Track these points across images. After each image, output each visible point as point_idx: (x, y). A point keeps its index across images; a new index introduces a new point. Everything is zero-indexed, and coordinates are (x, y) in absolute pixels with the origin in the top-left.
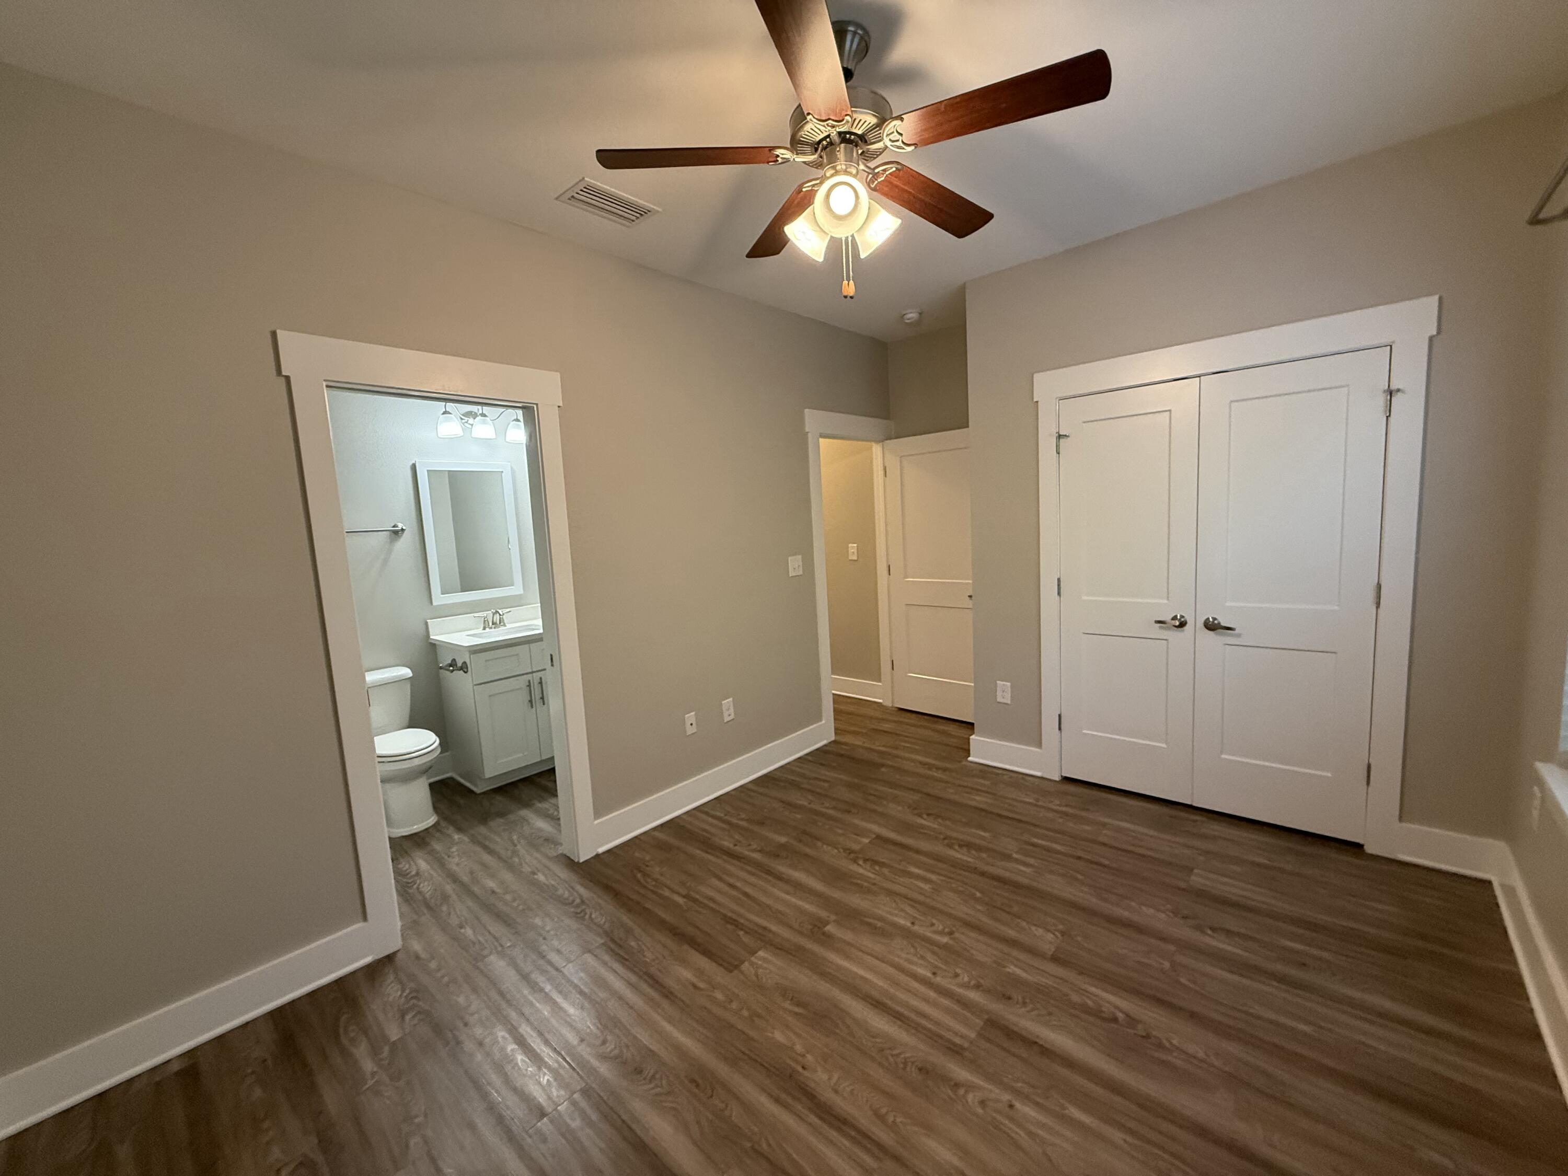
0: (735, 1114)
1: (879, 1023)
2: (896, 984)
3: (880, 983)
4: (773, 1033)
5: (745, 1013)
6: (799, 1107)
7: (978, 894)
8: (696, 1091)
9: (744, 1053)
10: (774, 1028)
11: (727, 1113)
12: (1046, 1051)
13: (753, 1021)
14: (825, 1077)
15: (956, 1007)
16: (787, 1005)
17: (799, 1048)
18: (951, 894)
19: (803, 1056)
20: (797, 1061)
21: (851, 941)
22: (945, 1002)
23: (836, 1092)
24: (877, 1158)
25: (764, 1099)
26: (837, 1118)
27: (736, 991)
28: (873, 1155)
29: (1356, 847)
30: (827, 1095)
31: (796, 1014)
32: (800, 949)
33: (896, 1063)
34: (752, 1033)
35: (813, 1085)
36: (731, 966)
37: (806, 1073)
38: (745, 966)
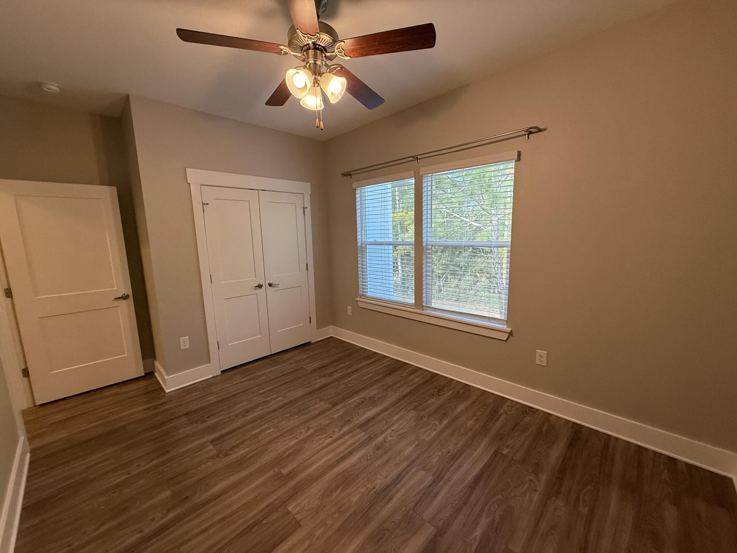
0: (398, 517)
1: (353, 459)
2: (332, 451)
3: (331, 455)
4: (352, 501)
5: (337, 515)
6: (393, 492)
7: (288, 415)
8: (384, 539)
9: (363, 515)
10: (350, 500)
11: (397, 521)
12: (373, 418)
13: (343, 511)
14: (379, 480)
15: (350, 435)
16: (335, 495)
17: (363, 490)
18: (283, 423)
19: (368, 488)
20: (370, 492)
21: (298, 464)
22: (346, 437)
23: (386, 477)
24: (414, 467)
25: (390, 505)
26: (398, 478)
27: (318, 521)
28: (411, 469)
29: (309, 343)
30: (388, 480)
31: (342, 490)
32: (295, 487)
33: (374, 456)
34: (351, 511)
35: (382, 486)
36: (298, 525)
37: (377, 488)
38: (298, 517)
